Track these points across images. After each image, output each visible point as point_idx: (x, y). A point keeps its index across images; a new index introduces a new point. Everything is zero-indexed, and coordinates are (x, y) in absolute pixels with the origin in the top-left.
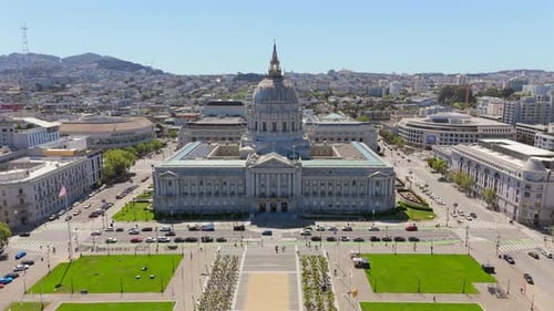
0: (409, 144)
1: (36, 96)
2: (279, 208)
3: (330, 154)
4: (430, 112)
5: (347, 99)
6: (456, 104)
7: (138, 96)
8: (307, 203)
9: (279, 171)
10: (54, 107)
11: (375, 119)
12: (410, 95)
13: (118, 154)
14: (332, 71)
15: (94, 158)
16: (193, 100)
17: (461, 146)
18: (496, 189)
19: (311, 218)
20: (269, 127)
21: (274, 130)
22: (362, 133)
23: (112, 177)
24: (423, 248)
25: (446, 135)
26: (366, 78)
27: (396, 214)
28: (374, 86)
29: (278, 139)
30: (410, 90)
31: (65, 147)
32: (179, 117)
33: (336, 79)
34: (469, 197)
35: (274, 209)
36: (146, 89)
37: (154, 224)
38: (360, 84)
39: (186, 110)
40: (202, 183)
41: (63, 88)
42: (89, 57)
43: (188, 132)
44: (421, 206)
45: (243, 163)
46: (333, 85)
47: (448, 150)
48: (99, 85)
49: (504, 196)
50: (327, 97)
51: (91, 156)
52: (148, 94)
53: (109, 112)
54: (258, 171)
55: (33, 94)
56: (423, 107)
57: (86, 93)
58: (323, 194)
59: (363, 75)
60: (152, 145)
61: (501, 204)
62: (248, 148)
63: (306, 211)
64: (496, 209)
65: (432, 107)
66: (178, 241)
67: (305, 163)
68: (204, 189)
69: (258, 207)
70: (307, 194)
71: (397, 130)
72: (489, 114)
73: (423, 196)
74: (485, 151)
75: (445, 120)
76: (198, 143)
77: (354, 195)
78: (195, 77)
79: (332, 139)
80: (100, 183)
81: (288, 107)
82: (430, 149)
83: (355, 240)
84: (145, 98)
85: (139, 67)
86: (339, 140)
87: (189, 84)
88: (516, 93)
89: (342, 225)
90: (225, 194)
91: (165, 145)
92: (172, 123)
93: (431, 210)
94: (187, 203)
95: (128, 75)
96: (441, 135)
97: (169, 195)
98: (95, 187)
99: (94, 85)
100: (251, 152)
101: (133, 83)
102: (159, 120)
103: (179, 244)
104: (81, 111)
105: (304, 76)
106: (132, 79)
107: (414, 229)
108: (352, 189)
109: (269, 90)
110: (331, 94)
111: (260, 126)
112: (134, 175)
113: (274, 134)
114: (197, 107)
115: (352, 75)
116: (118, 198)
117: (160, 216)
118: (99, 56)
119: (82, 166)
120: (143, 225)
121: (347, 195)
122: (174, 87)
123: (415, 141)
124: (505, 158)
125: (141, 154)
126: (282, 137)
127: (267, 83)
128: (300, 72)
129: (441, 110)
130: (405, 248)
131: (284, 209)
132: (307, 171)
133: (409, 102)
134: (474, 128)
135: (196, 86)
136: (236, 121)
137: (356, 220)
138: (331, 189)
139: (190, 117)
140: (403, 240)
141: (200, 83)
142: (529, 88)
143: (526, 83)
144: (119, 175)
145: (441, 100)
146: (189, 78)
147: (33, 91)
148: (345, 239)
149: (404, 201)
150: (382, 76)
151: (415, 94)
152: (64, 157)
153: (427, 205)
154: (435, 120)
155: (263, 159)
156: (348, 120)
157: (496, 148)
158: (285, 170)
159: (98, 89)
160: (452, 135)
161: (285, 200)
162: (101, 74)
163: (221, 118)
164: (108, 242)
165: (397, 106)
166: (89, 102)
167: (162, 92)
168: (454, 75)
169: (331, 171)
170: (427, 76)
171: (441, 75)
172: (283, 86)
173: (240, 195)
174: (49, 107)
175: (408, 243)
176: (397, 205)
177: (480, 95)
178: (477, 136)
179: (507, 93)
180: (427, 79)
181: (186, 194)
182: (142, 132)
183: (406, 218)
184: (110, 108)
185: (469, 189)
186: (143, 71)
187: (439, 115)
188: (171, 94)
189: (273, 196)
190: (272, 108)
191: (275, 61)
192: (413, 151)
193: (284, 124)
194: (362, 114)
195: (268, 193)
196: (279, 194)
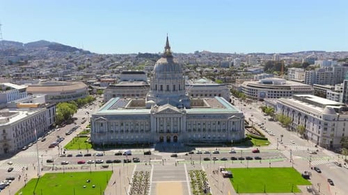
0: (249, 98)
1: (9, 68)
2: (172, 139)
3: (202, 105)
4: (261, 77)
5: (207, 69)
6: (275, 72)
7: (75, 67)
8: (189, 136)
9: (172, 116)
10: (21, 75)
11: (226, 81)
12: (246, 67)
13: (65, 106)
15: (51, 109)
16: (111, 70)
17: (282, 99)
18: (305, 126)
19: (193, 146)
20: (165, 88)
21: (168, 90)
22: (220, 91)
23: (62, 121)
24: (264, 164)
25: (272, 92)
26: (219, 56)
27: (245, 142)
28: (224, 61)
30: (246, 64)
31: (31, 102)
32: (103, 81)
33: (200, 56)
34: (289, 130)
35: (168, 140)
36: (80, 64)
37: (92, 152)
38: (215, 60)
39: (107, 77)
40: (122, 124)
41: (26, 63)
42: (43, 43)
43: (110, 92)
44: (260, 137)
45: (148, 111)
46: (199, 60)
47: (275, 101)
48: (50, 61)
49: (311, 130)
50: (195, 68)
51: (49, 108)
52: (81, 66)
53: (57, 79)
54: (158, 116)
55: (6, 67)
56: (256, 74)
57: (41, 66)
58: (199, 130)
59: (217, 54)
60: (87, 99)
61: (309, 135)
62: (151, 101)
63: (190, 142)
64: (306, 137)
65: (262, 75)
66: (108, 162)
67: (188, 111)
68: (123, 128)
69: (159, 139)
70: (190, 131)
71: (241, 89)
72: (295, 79)
73: (261, 131)
74: (297, 102)
75: (271, 83)
76: (118, 98)
77: (219, 131)
78: (111, 56)
79: (201, 95)
80: (54, 125)
81: (176, 75)
82: (262, 100)
83: (222, 160)
84: (80, 69)
85: (75, 49)
86: (206, 95)
87: (108, 60)
88: (311, 65)
89: (213, 150)
90: (137, 131)
91: (95, 99)
92: (99, 85)
93: (267, 139)
94: (113, 137)
95: (69, 54)
96: (269, 92)
97: (101, 132)
98: (52, 128)
99: (46, 61)
100: (154, 104)
101: (72, 59)
102: (90, 83)
103: (110, 165)
104: (39, 77)
105: (180, 54)
106: (70, 57)
107: (257, 151)
108: (218, 127)
109: (164, 65)
110: (197, 66)
111: (159, 88)
112: (76, 119)
113: (168, 92)
114: (114, 75)
115: (210, 54)
116: (67, 134)
117: (96, 146)
118: (49, 42)
119: (43, 114)
120: (84, 152)
121: (214, 131)
122: (98, 62)
123: (253, 96)
124: (310, 106)
125: (80, 105)
126: (172, 94)
127: (163, 61)
129: (267, 76)
130: (253, 164)
131: (175, 140)
132: (189, 116)
133: (246, 71)
134: (289, 88)
135: (112, 61)
136: (141, 84)
137: (221, 146)
138: (204, 127)
139: (110, 81)
140: (251, 159)
141: (114, 59)
142: (318, 63)
143: (316, 59)
144: (67, 119)
145: (266, 70)
146: (108, 56)
147: (6, 65)
148: (215, 159)
149: (249, 133)
150: (229, 55)
151: (249, 66)
152: (31, 109)
153: (264, 136)
154: (264, 83)
155: (161, 109)
156: (211, 83)
157: (304, 100)
158: (176, 116)
159: (49, 64)
160: (275, 92)
161: (176, 134)
162: (50, 53)
163: (131, 82)
164: (63, 164)
165: (239, 73)
166: (44, 72)
167: (91, 65)
168: (272, 54)
169: (204, 116)
170: (255, 55)
171: (264, 54)
172: (173, 62)
173: (147, 131)
174: (17, 75)
175: (254, 160)
176: (246, 136)
177: (289, 66)
178: (290, 92)
179: (305, 66)
180: (256, 57)
181: (112, 131)
182: (80, 91)
183: (251, 145)
184: (58, 76)
185: (288, 126)
186: (78, 52)
187: (266, 79)
188: (96, 66)
189: (168, 132)
190: (166, 76)
191: (168, 47)
192: (251, 102)
193: (174, 86)
194: (218, 79)
195: (165, 130)
196: (172, 130)
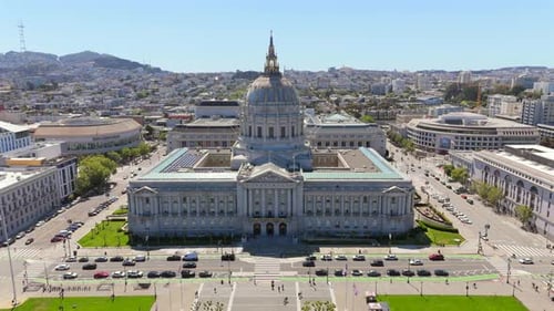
0: (420, 148)
1: (26, 96)
2: (276, 229)
3: (334, 163)
4: (440, 112)
5: (349, 97)
6: (464, 102)
7: (132, 94)
8: (310, 224)
9: (278, 186)
10: (43, 107)
11: (379, 118)
12: (413, 93)
13: (96, 162)
14: (333, 69)
15: (66, 168)
16: (189, 98)
17: (485, 153)
18: (532, 206)
19: (312, 243)
20: (265, 133)
21: (271, 136)
22: (369, 136)
23: (88, 189)
24: (455, 286)
25: (462, 138)
26: (368, 76)
27: (415, 237)
28: (375, 84)
29: (277, 146)
30: (413, 88)
31: (34, 155)
32: (171, 118)
33: (336, 76)
34: (498, 213)
35: (270, 232)
36: (141, 88)
37: (130, 254)
38: (362, 82)
39: (181, 110)
41: (56, 86)
42: (87, 56)
43: (178, 136)
44: (443, 225)
45: (232, 176)
46: (335, 82)
47: (470, 156)
48: (93, 84)
49: (544, 215)
50: (328, 95)
51: (62, 166)
52: (143, 92)
53: (99, 112)
54: (250, 186)
55: (24, 93)
56: (432, 105)
57: (79, 92)
58: (328, 213)
59: (365, 73)
60: (139, 149)
61: (540, 224)
62: (240, 157)
63: (309, 233)
64: (533, 229)
65: (443, 107)
67: (307, 176)
68: (188, 207)
69: (252, 229)
70: (310, 213)
71: (406, 132)
72: (503, 115)
74: (514, 158)
75: (459, 121)
76: (186, 149)
77: (366, 214)
78: (193, 75)
79: (336, 144)
80: (72, 196)
81: (287, 109)
82: (443, 153)
83: (370, 275)
84: (140, 97)
85: (136, 65)
86: (344, 144)
87: (186, 82)
88: (527, 91)
89: (352, 252)
91: (154, 149)
92: (164, 125)
93: (456, 231)
94: (169, 223)
95: (125, 73)
96: (457, 138)
97: (147, 215)
98: (66, 202)
99: (88, 84)
100: (244, 163)
101: (129, 81)
102: (151, 120)
103: (153, 281)
104: (70, 111)
105: (304, 73)
106: (128, 78)
107: (439, 258)
108: (363, 207)
109: (265, 89)
110: (332, 92)
111: (255, 132)
112: (115, 184)
113: (271, 140)
114: (192, 107)
115: (353, 72)
116: (91, 215)
117: (136, 241)
118: (97, 54)
119: (50, 178)
120: (112, 252)
121: (356, 214)
122: (171, 85)
123: (426, 144)
124: (541, 168)
125: (126, 159)
126: (279, 144)
127: (264, 82)
128: (301, 70)
129: (452, 110)
130: (432, 286)
131: (283, 231)
132: (310, 186)
133: (414, 100)
134: (493, 131)
135: (193, 84)
136: (231, 122)
137: (368, 244)
138: (337, 206)
139: (184, 118)
140: (428, 274)
141: (197, 81)
142: (540, 86)
143: (537, 80)
144: (98, 185)
145: (447, 99)
146: (186, 77)
147: (23, 90)
148: (356, 273)
149: (422, 218)
150: (384, 74)
151: (419, 92)
153: (451, 224)
154: (448, 121)
155: (257, 171)
156: (353, 122)
157: (528, 156)
158: (285, 186)
159: (91, 88)
160: (468, 138)
161: (283, 220)
162: (97, 72)
163: (215, 119)
165: (401, 104)
166: (80, 101)
167: (157, 90)
168: (457, 73)
169: (338, 186)
170: (429, 73)
171: (443, 72)
172: (280, 84)
173: (230, 213)
174: (37, 107)
175: (434, 278)
176: (416, 225)
177: (488, 92)
178: (497, 139)
179: (518, 91)
180: (431, 77)
181: (167, 213)
182: (129, 135)
183: (427, 243)
184: (102, 108)
185: (498, 205)
186: (140, 69)
187: (451, 115)
188: (166, 93)
189: (270, 215)
190: (267, 110)
191: (272, 56)
192: (425, 155)
193: (283, 129)
194: (366, 114)
195: (264, 212)
196: (276, 213)
